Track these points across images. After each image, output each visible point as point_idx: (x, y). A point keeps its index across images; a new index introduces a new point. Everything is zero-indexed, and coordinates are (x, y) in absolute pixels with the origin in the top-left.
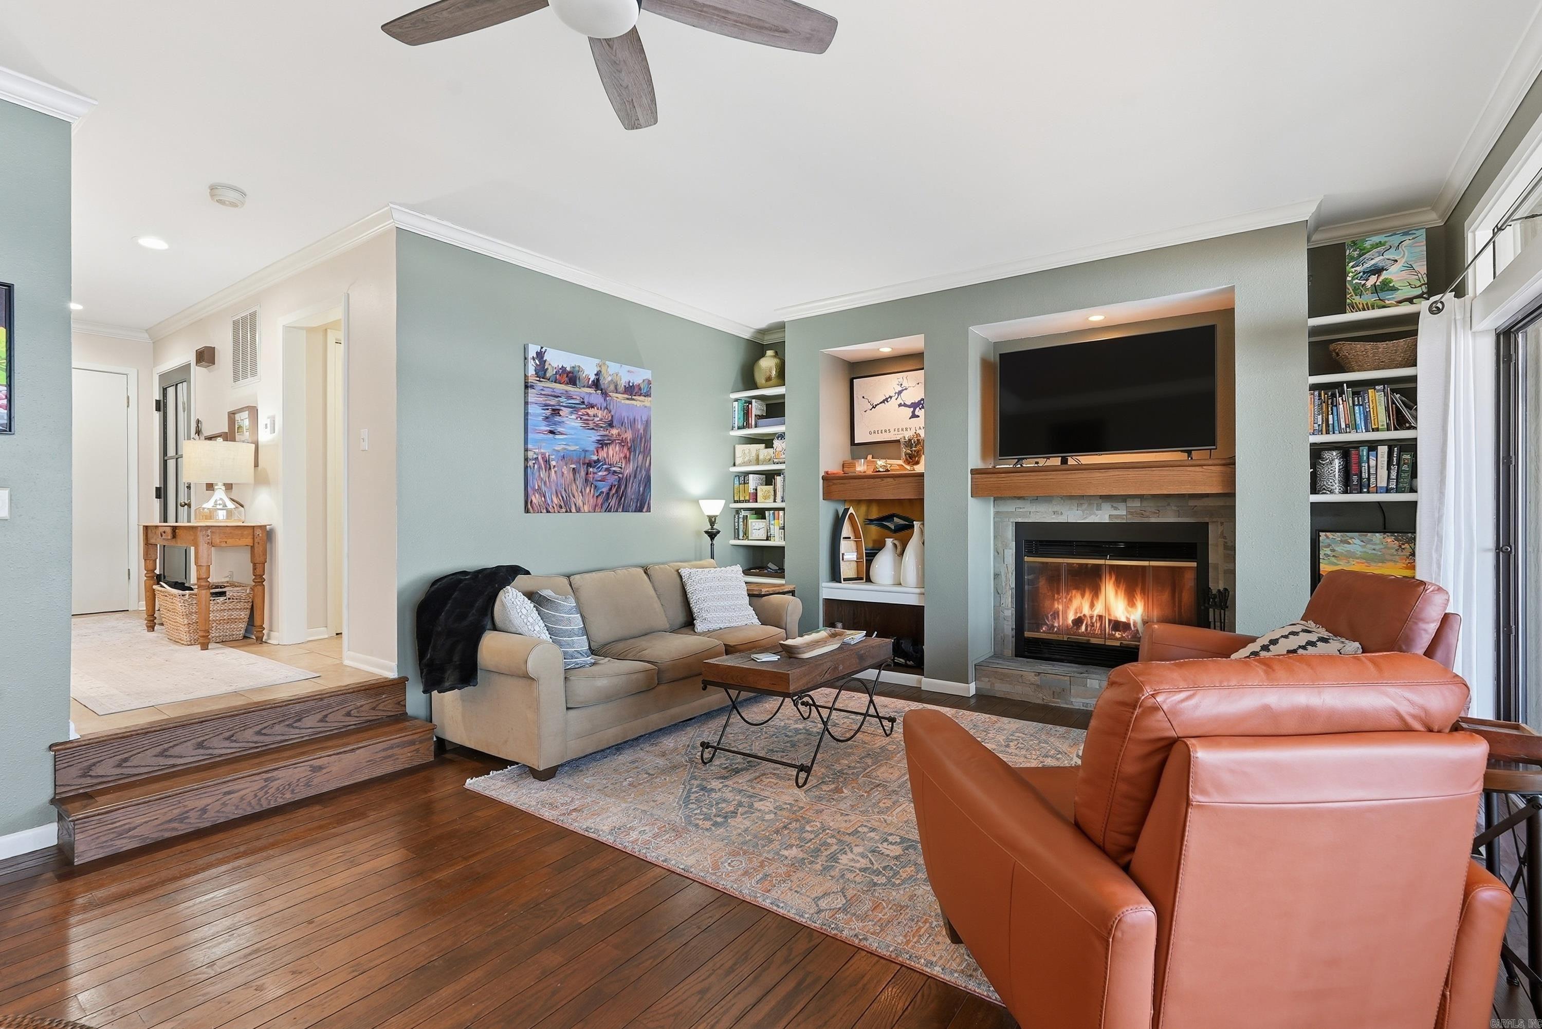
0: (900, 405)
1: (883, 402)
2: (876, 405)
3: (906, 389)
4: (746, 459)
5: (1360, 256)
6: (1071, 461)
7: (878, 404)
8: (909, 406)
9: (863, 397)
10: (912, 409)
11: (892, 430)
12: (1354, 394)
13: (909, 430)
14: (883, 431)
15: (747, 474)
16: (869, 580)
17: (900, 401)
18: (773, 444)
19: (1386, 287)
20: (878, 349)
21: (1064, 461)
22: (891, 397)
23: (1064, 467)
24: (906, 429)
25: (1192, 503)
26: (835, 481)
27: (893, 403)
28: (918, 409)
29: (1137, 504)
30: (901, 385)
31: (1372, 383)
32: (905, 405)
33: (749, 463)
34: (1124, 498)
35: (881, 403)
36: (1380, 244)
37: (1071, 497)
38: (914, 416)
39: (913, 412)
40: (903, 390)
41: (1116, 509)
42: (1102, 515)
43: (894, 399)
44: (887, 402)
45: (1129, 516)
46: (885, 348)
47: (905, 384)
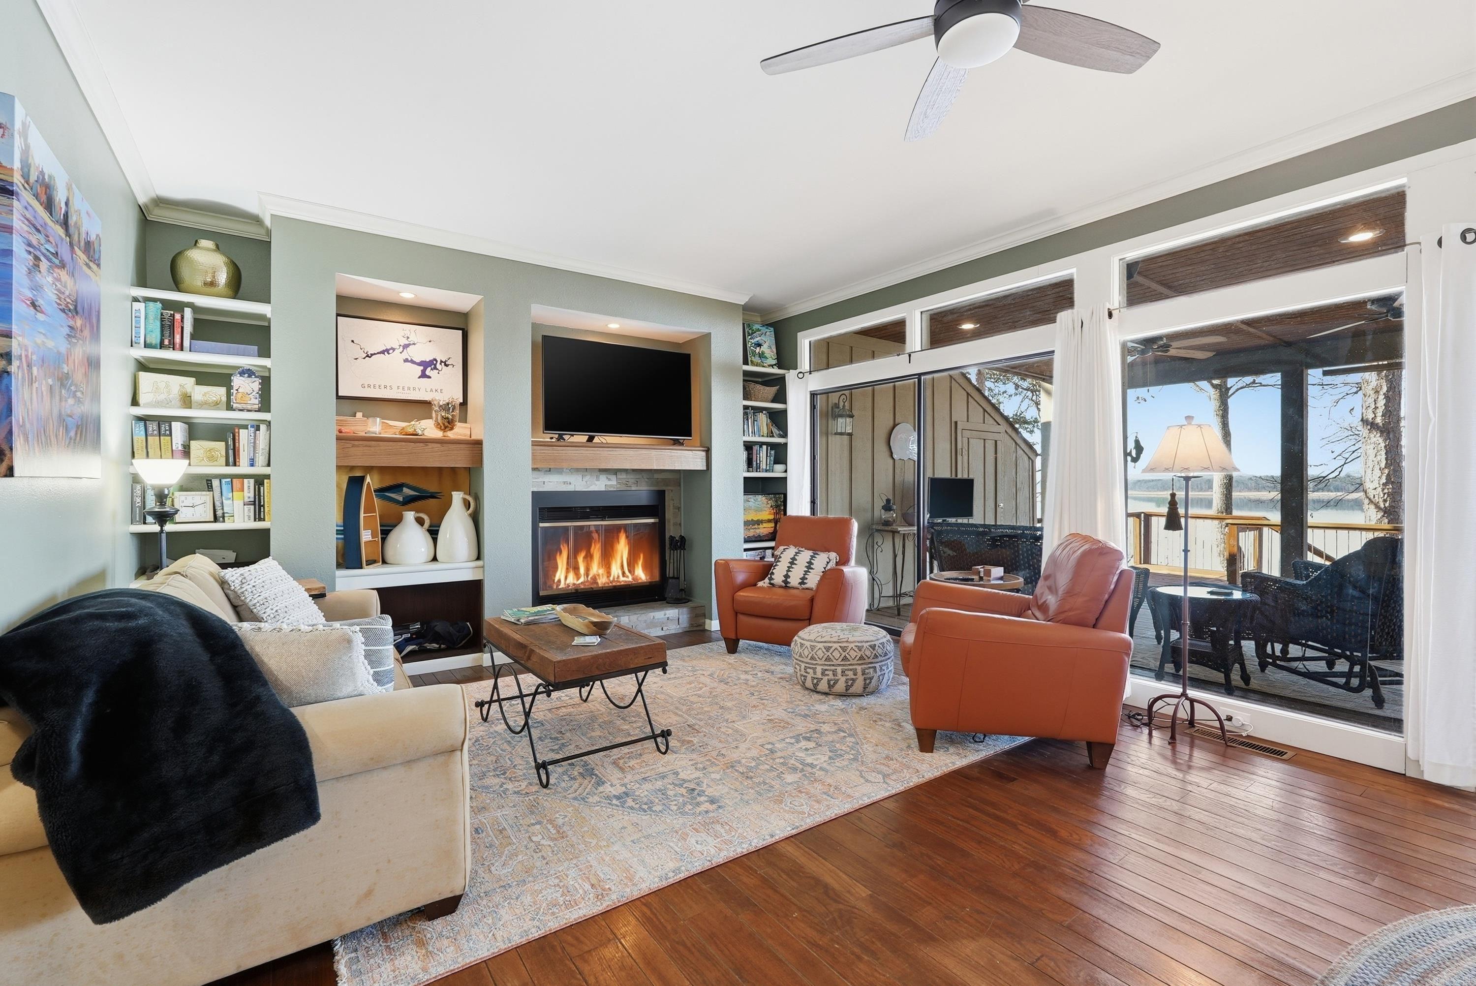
0: (406, 361)
1: (383, 352)
2: (372, 355)
3: (414, 344)
4: (162, 397)
5: (752, 333)
6: (596, 440)
7: (375, 354)
8: (419, 364)
9: (353, 341)
10: (422, 368)
11: (394, 387)
12: (754, 413)
13: (417, 389)
14: (382, 387)
15: (169, 420)
16: (384, 562)
17: (405, 355)
18: (231, 381)
19: (762, 355)
20: (399, 293)
21: (591, 439)
22: (394, 350)
23: (589, 444)
24: (414, 389)
25: (656, 476)
26: (356, 443)
27: (397, 357)
28: (430, 368)
29: (623, 476)
30: (408, 338)
31: (760, 410)
32: (412, 362)
33: (166, 404)
34: (615, 472)
35: (378, 353)
36: (759, 330)
37: (577, 470)
38: (424, 375)
39: (423, 372)
40: (409, 345)
41: (609, 480)
42: (600, 484)
43: (397, 352)
44: (389, 354)
45: (619, 486)
46: (408, 293)
47: (413, 339)
